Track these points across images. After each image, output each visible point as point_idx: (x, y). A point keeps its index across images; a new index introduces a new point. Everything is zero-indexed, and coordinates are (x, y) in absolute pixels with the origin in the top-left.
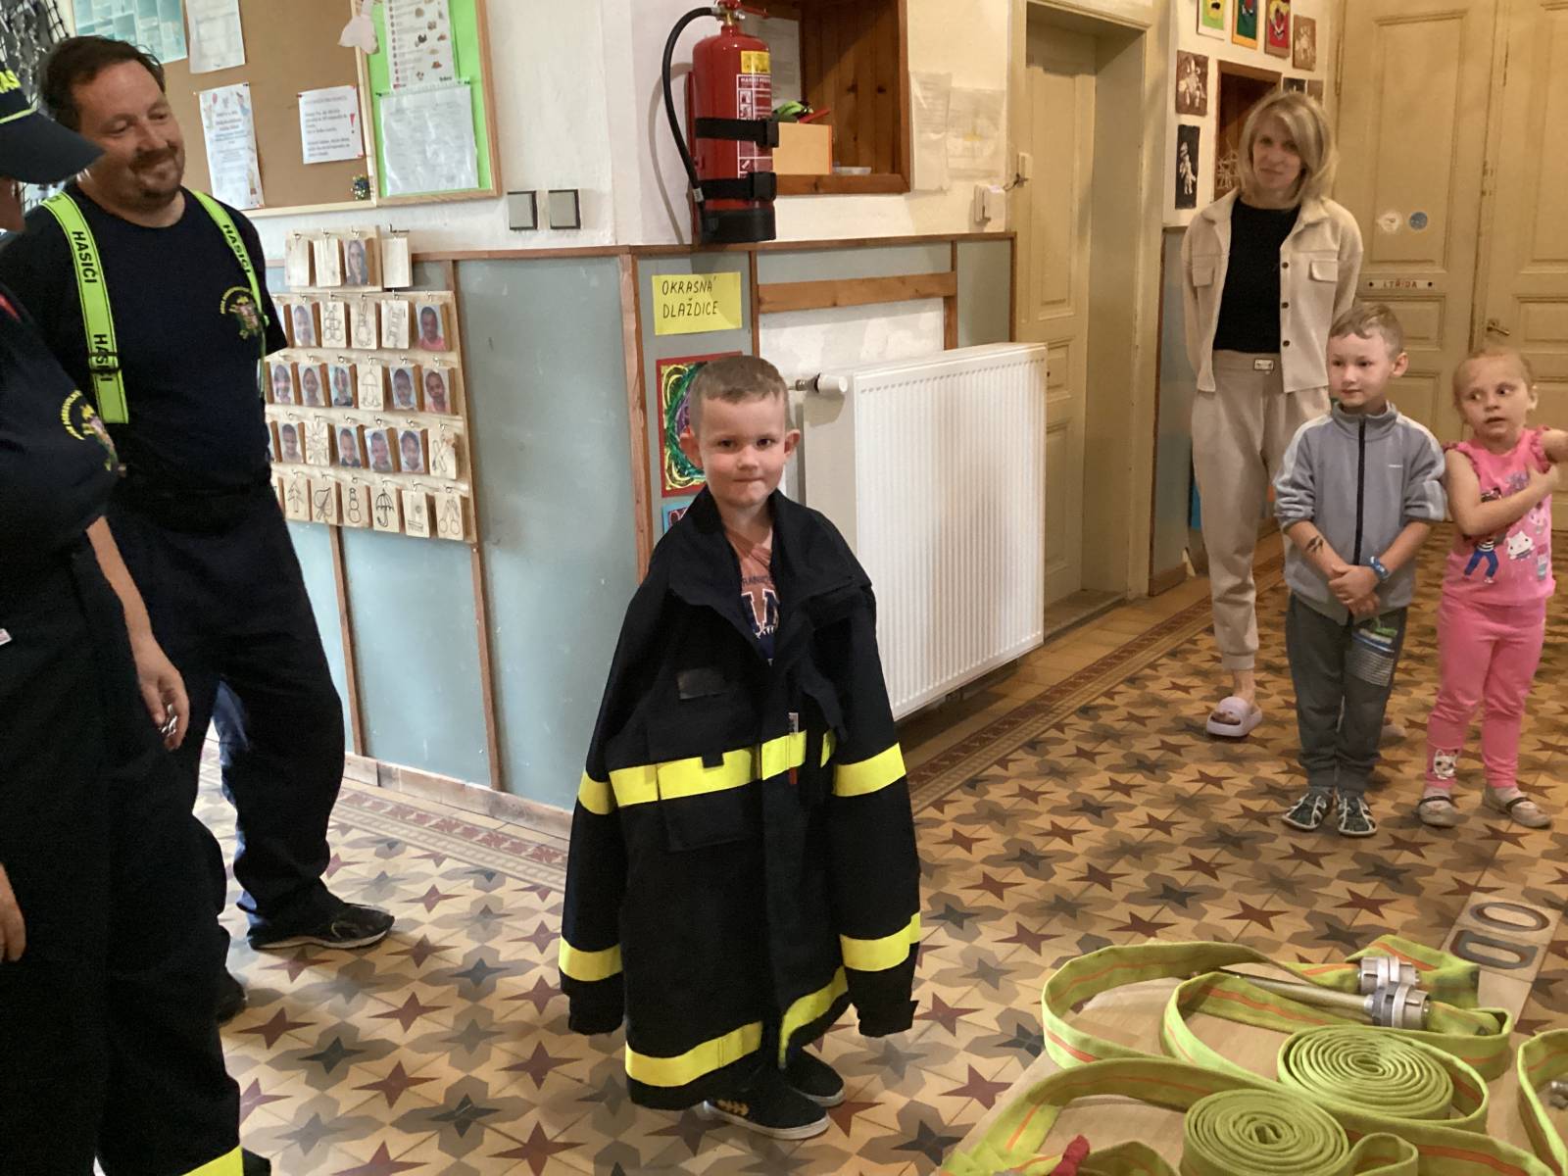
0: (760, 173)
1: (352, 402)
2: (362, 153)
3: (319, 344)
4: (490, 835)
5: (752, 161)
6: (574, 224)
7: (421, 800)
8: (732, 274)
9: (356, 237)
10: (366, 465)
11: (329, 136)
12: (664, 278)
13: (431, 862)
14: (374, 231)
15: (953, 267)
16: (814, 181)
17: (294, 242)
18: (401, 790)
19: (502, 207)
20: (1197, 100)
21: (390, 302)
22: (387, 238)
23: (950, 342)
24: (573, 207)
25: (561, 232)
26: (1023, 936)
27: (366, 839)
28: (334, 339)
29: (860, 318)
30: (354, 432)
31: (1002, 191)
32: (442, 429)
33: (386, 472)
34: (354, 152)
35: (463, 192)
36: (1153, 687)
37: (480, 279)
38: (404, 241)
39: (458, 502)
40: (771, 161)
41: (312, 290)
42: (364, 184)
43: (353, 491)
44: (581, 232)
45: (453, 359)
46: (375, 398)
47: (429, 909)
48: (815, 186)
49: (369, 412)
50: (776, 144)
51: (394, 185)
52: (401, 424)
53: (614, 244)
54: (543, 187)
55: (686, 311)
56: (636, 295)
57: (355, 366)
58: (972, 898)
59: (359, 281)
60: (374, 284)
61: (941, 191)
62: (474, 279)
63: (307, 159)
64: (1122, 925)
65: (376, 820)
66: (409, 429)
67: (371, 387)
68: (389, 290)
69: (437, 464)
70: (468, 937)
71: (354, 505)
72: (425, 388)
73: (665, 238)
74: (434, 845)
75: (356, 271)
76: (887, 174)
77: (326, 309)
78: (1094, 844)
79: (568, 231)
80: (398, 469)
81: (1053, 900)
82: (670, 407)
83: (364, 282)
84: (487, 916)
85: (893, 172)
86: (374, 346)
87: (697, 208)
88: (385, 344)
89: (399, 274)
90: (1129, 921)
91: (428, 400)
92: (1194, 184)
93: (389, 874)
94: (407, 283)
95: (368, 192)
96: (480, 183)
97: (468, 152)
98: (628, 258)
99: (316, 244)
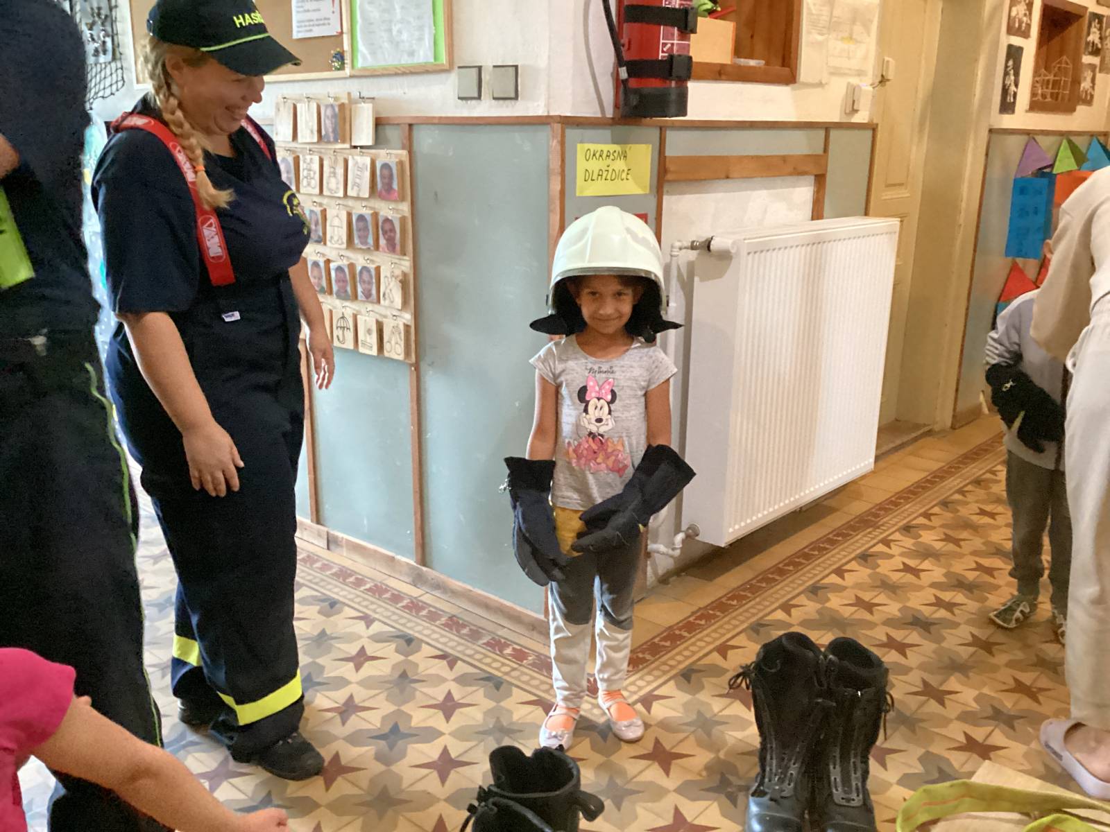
0: (680, 56)
1: (321, 239)
2: (340, 30)
4: (412, 602)
5: (672, 44)
6: (513, 95)
7: (359, 565)
8: (643, 146)
9: (331, 101)
10: (331, 293)
11: (314, 16)
12: (587, 146)
13: (362, 624)
14: (346, 96)
15: (826, 150)
16: (719, 68)
17: (282, 105)
18: (345, 554)
19: (452, 79)
20: (1024, 25)
21: (356, 157)
22: (356, 103)
23: (817, 214)
24: (513, 80)
25: (501, 102)
27: (313, 597)
28: (310, 186)
29: (746, 190)
30: (322, 265)
31: (870, 89)
32: (392, 267)
33: (346, 299)
34: (332, 30)
35: (420, 65)
36: (964, 511)
37: (430, 141)
38: (371, 105)
39: (402, 328)
40: (689, 45)
41: (294, 145)
42: (340, 57)
44: (520, 104)
45: (405, 208)
46: (340, 238)
47: (358, 667)
48: (719, 73)
49: (335, 249)
50: (694, 31)
51: (364, 58)
52: (360, 260)
53: (546, 114)
54: (488, 63)
55: (604, 178)
56: (563, 160)
57: (325, 210)
59: (332, 140)
60: (344, 142)
61: (820, 85)
62: (426, 140)
63: (296, 35)
65: (323, 580)
66: (366, 265)
67: (337, 228)
68: (355, 147)
69: (386, 296)
70: (387, 700)
72: (380, 232)
73: (591, 111)
74: (366, 607)
75: (330, 130)
76: (778, 68)
77: (304, 162)
78: (926, 659)
79: (508, 102)
80: (355, 297)
83: (336, 141)
84: (403, 681)
85: (783, 65)
86: (341, 194)
87: (619, 84)
88: (350, 193)
89: (364, 133)
91: (382, 242)
92: (1015, 94)
93: (328, 632)
95: (343, 63)
96: (435, 58)
97: (427, 30)
98: (558, 127)
99: (299, 106)
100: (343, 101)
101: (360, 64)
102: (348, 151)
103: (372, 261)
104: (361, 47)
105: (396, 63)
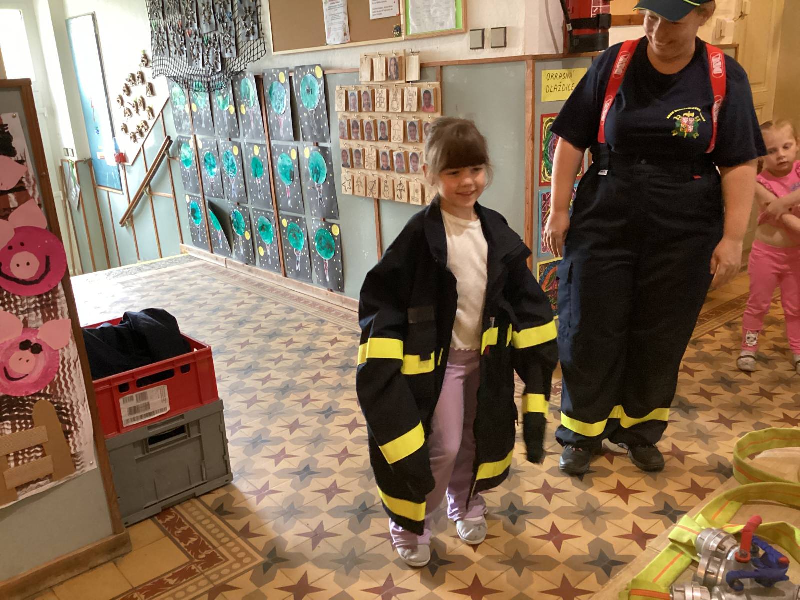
0: (603, 14)
1: (387, 139)
2: (398, 13)
3: (374, 110)
5: (599, 8)
6: (503, 45)
8: (583, 70)
9: (394, 56)
10: (393, 170)
11: (383, 5)
12: (548, 72)
14: (403, 52)
16: (629, 19)
17: (363, 59)
19: (467, 38)
21: (409, 88)
22: (409, 55)
24: (503, 35)
25: (496, 49)
26: (722, 420)
28: (381, 107)
30: (388, 153)
31: (733, 22)
33: (403, 173)
34: (395, 13)
35: (448, 31)
37: (453, 75)
38: (418, 57)
40: (609, 8)
41: (371, 83)
42: (399, 29)
43: (386, 182)
44: (507, 49)
46: (399, 137)
48: (629, 21)
49: (396, 144)
51: (413, 28)
52: (411, 149)
53: (523, 55)
54: (488, 25)
55: (558, 89)
56: (534, 81)
58: (693, 399)
59: (394, 78)
60: (402, 80)
62: (451, 75)
63: (372, 17)
64: (779, 419)
66: (415, 152)
67: (397, 131)
68: (409, 82)
71: (387, 189)
72: (424, 131)
73: (550, 51)
75: (394, 73)
77: (378, 93)
78: (764, 378)
79: (500, 49)
81: (739, 404)
82: (546, 140)
83: (397, 79)
86: (400, 111)
87: (567, 35)
88: (405, 110)
89: (414, 74)
90: (782, 417)
91: (425, 136)
94: (417, 79)
95: (401, 33)
96: (457, 26)
97: (451, 10)
98: (531, 62)
99: (374, 60)
100: (400, 55)
101: (411, 32)
102: (404, 85)
103: (419, 150)
104: (412, 22)
105: (433, 30)
